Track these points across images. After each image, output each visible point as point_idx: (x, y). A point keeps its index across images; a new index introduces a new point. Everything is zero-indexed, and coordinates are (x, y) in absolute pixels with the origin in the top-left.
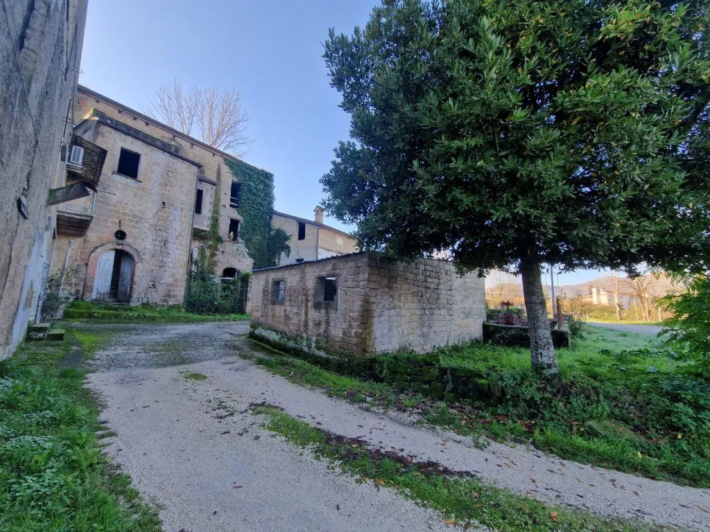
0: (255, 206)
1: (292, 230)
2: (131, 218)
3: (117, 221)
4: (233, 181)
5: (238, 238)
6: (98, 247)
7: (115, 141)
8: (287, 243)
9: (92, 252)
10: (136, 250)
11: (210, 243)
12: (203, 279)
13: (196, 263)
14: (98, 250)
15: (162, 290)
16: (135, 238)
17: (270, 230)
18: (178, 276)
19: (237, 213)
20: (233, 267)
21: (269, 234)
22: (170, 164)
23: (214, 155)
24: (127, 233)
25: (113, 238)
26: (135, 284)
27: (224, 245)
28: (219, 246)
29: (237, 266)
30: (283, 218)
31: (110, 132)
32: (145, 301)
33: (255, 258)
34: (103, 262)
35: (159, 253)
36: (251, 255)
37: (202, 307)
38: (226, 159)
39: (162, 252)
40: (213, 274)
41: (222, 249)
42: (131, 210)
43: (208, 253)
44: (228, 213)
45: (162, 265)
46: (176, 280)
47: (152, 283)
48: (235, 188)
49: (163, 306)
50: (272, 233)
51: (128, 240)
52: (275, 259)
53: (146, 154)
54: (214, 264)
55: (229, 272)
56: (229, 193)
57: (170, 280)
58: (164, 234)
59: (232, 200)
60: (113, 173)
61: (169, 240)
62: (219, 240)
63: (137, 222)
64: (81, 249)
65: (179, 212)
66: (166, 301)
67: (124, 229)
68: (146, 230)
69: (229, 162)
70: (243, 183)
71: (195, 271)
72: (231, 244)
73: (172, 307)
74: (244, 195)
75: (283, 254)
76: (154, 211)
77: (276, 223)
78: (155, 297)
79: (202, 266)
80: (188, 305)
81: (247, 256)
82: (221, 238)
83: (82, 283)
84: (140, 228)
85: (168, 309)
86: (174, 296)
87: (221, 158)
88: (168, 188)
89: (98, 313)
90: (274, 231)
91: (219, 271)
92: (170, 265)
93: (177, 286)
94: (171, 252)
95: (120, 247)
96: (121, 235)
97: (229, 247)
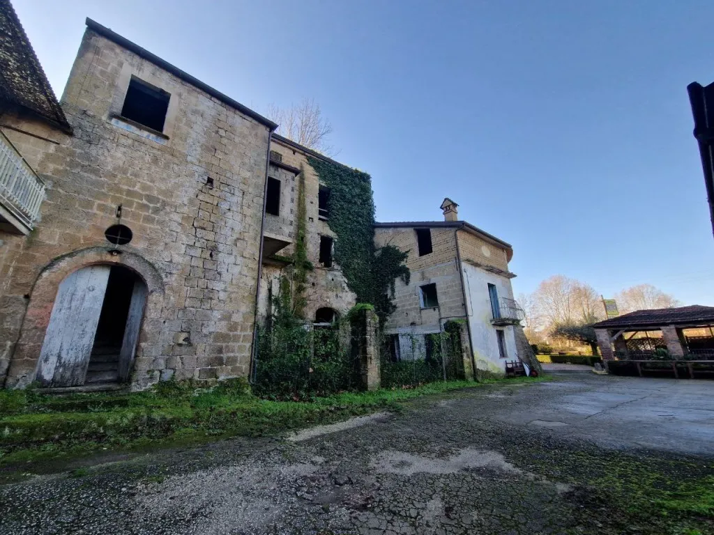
0: (351, 217)
1: (408, 242)
2: (145, 202)
3: (115, 206)
4: (320, 186)
5: (333, 263)
6: (63, 257)
7: (121, 65)
8: (402, 263)
9: (44, 269)
10: (152, 265)
11: (296, 271)
12: (288, 326)
13: (277, 302)
14: (63, 264)
15: (204, 350)
16: (152, 242)
17: (374, 250)
18: (237, 318)
19: (328, 228)
20: (329, 306)
21: (372, 255)
22: (223, 118)
23: (294, 154)
24: (134, 232)
25: (102, 240)
26: (146, 340)
27: (313, 274)
28: (308, 276)
29: (335, 304)
30: (391, 231)
31: (112, 50)
32: (167, 375)
33: (358, 293)
34: (79, 294)
35: (199, 273)
36: (352, 287)
37: (286, 380)
38: (310, 158)
39: (205, 270)
40: (302, 318)
41: (312, 280)
42: (144, 188)
43: (293, 286)
44: (317, 229)
45: (207, 296)
46: (233, 327)
47: (184, 335)
48: (324, 196)
49: (206, 385)
50: (377, 254)
51: (137, 244)
52: (386, 290)
53: (180, 95)
54: (301, 303)
55: (325, 313)
56: (316, 201)
57: (222, 327)
58: (211, 236)
59: (321, 213)
60: (112, 116)
61: (221, 247)
62: (308, 267)
63: (156, 211)
64: (18, 261)
65: (237, 198)
66: (213, 373)
67: (126, 221)
68: (174, 226)
69: (314, 161)
70: (334, 188)
71: (276, 314)
72: (324, 272)
73: (224, 387)
74: (336, 204)
75: (398, 282)
76: (192, 192)
77: (382, 239)
78: (191, 367)
79: (286, 307)
80: (259, 379)
81: (347, 288)
82: (309, 264)
83: (9, 343)
84: (161, 223)
85: (216, 393)
86: (232, 361)
87: (303, 156)
88: (220, 155)
89: (13, 427)
90: (380, 251)
91: (310, 314)
92: (222, 295)
93: (236, 338)
94: (223, 269)
95: (115, 259)
96: (119, 234)
97: (322, 277)
